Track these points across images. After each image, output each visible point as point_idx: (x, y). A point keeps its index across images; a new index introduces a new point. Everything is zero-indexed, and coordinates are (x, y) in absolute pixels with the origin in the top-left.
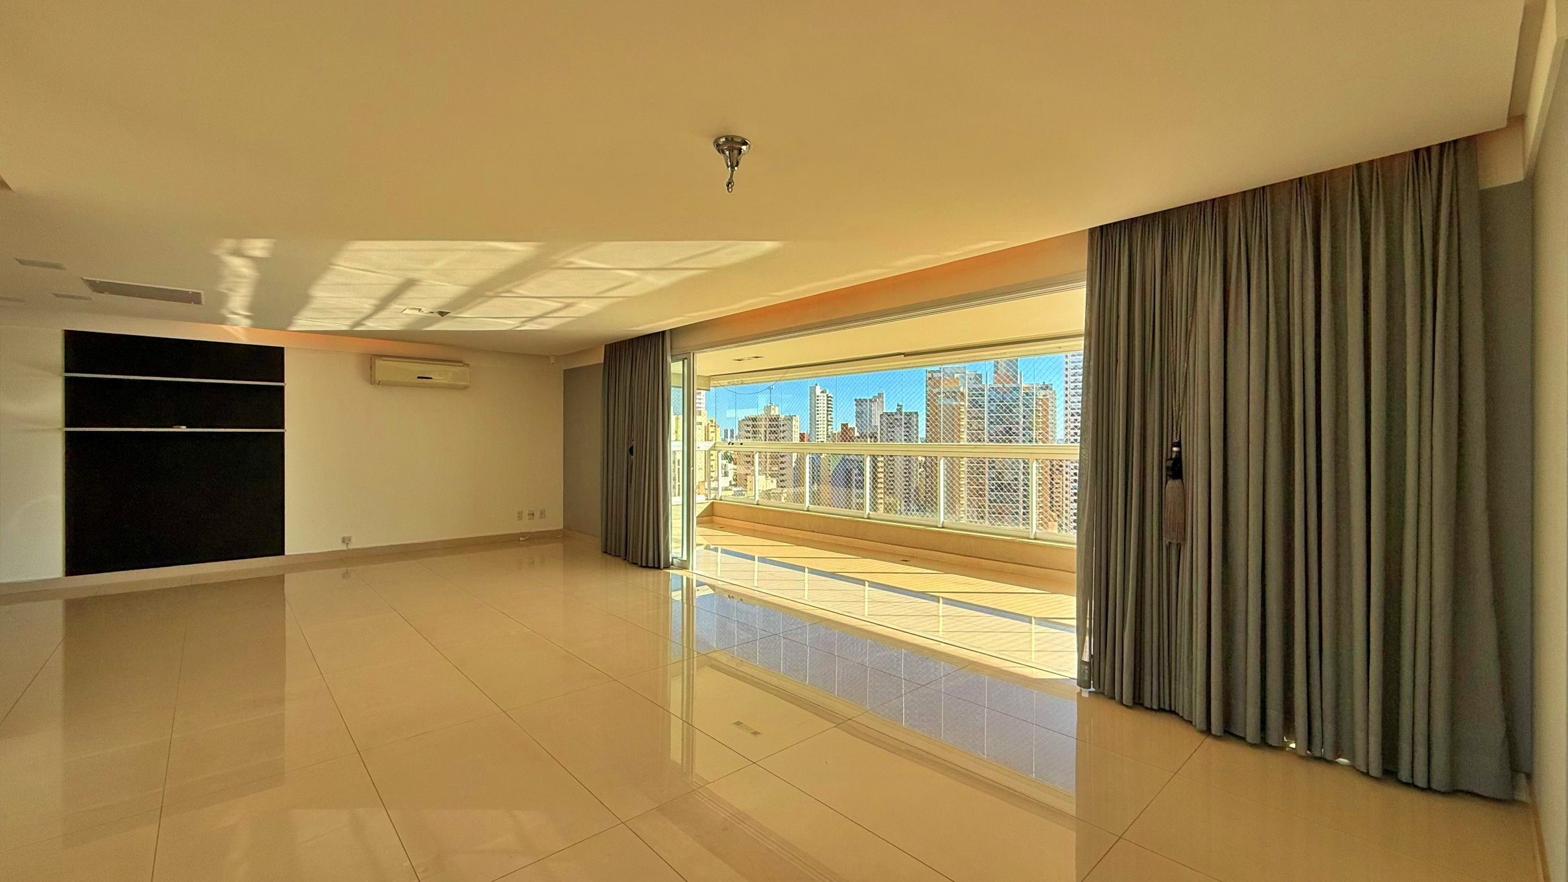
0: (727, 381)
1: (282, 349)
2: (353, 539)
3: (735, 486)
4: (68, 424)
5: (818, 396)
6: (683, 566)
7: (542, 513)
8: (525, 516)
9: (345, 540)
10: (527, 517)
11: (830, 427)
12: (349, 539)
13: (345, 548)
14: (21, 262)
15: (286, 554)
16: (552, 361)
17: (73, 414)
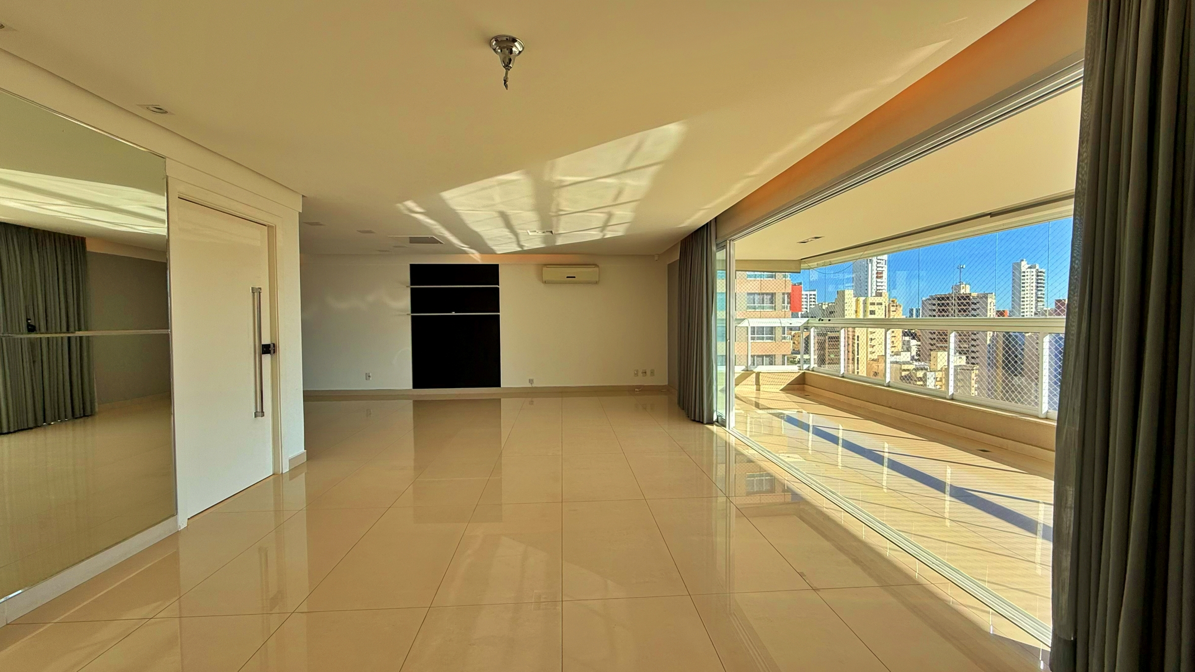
0: (816, 263)
1: (498, 265)
2: (535, 381)
3: (919, 360)
4: (413, 311)
5: (1024, 272)
6: (722, 423)
7: (652, 373)
8: (640, 374)
9: (531, 381)
10: (642, 375)
11: (1039, 304)
12: (532, 380)
13: (531, 386)
14: (360, 231)
15: (501, 386)
16: (656, 258)
17: (416, 306)
